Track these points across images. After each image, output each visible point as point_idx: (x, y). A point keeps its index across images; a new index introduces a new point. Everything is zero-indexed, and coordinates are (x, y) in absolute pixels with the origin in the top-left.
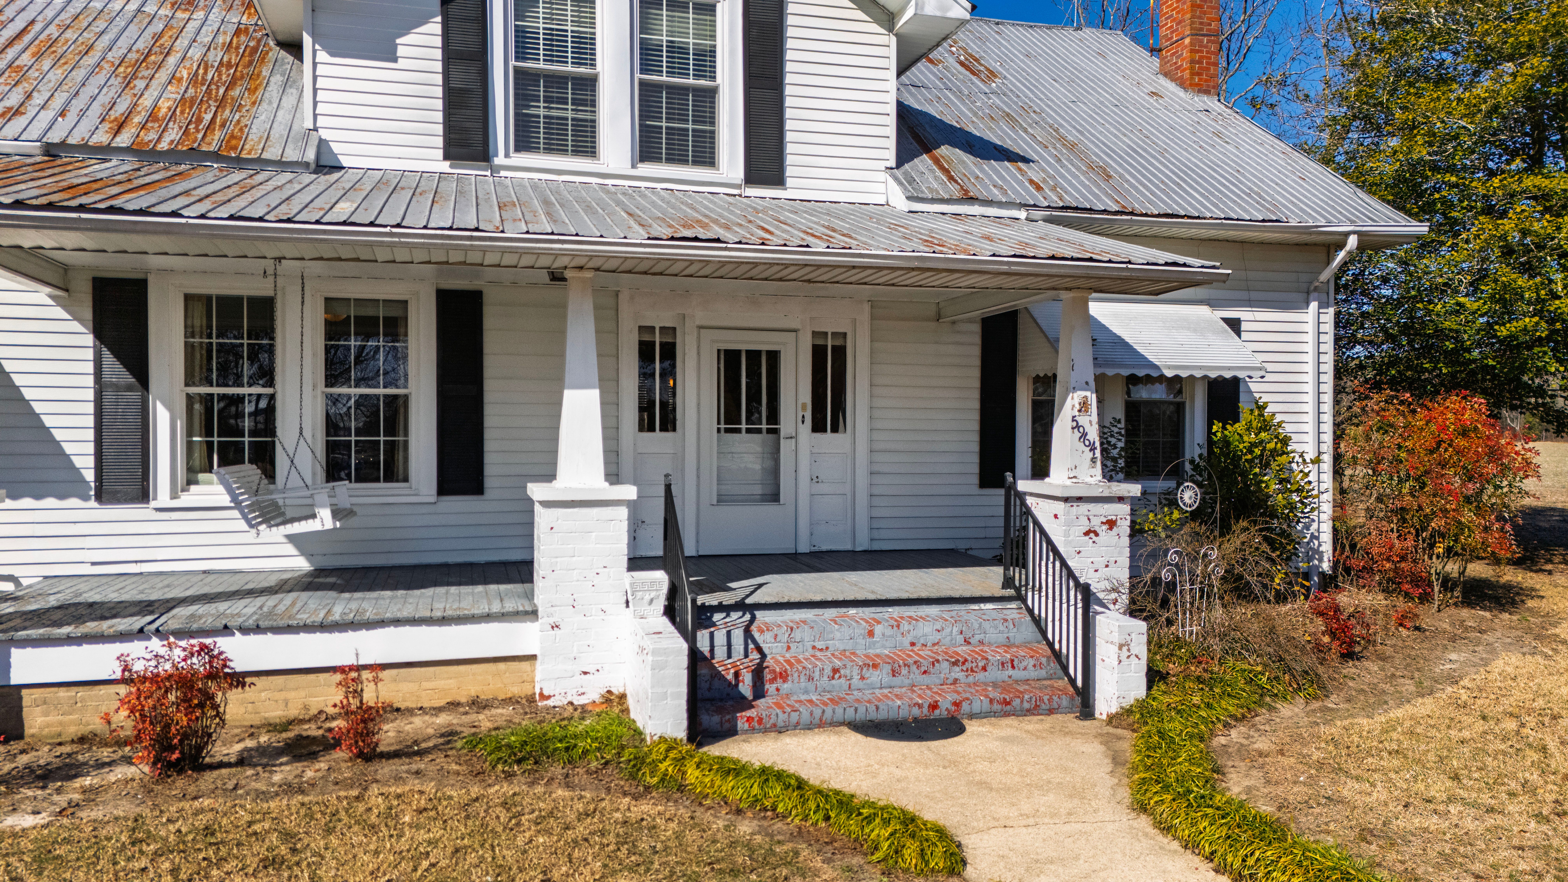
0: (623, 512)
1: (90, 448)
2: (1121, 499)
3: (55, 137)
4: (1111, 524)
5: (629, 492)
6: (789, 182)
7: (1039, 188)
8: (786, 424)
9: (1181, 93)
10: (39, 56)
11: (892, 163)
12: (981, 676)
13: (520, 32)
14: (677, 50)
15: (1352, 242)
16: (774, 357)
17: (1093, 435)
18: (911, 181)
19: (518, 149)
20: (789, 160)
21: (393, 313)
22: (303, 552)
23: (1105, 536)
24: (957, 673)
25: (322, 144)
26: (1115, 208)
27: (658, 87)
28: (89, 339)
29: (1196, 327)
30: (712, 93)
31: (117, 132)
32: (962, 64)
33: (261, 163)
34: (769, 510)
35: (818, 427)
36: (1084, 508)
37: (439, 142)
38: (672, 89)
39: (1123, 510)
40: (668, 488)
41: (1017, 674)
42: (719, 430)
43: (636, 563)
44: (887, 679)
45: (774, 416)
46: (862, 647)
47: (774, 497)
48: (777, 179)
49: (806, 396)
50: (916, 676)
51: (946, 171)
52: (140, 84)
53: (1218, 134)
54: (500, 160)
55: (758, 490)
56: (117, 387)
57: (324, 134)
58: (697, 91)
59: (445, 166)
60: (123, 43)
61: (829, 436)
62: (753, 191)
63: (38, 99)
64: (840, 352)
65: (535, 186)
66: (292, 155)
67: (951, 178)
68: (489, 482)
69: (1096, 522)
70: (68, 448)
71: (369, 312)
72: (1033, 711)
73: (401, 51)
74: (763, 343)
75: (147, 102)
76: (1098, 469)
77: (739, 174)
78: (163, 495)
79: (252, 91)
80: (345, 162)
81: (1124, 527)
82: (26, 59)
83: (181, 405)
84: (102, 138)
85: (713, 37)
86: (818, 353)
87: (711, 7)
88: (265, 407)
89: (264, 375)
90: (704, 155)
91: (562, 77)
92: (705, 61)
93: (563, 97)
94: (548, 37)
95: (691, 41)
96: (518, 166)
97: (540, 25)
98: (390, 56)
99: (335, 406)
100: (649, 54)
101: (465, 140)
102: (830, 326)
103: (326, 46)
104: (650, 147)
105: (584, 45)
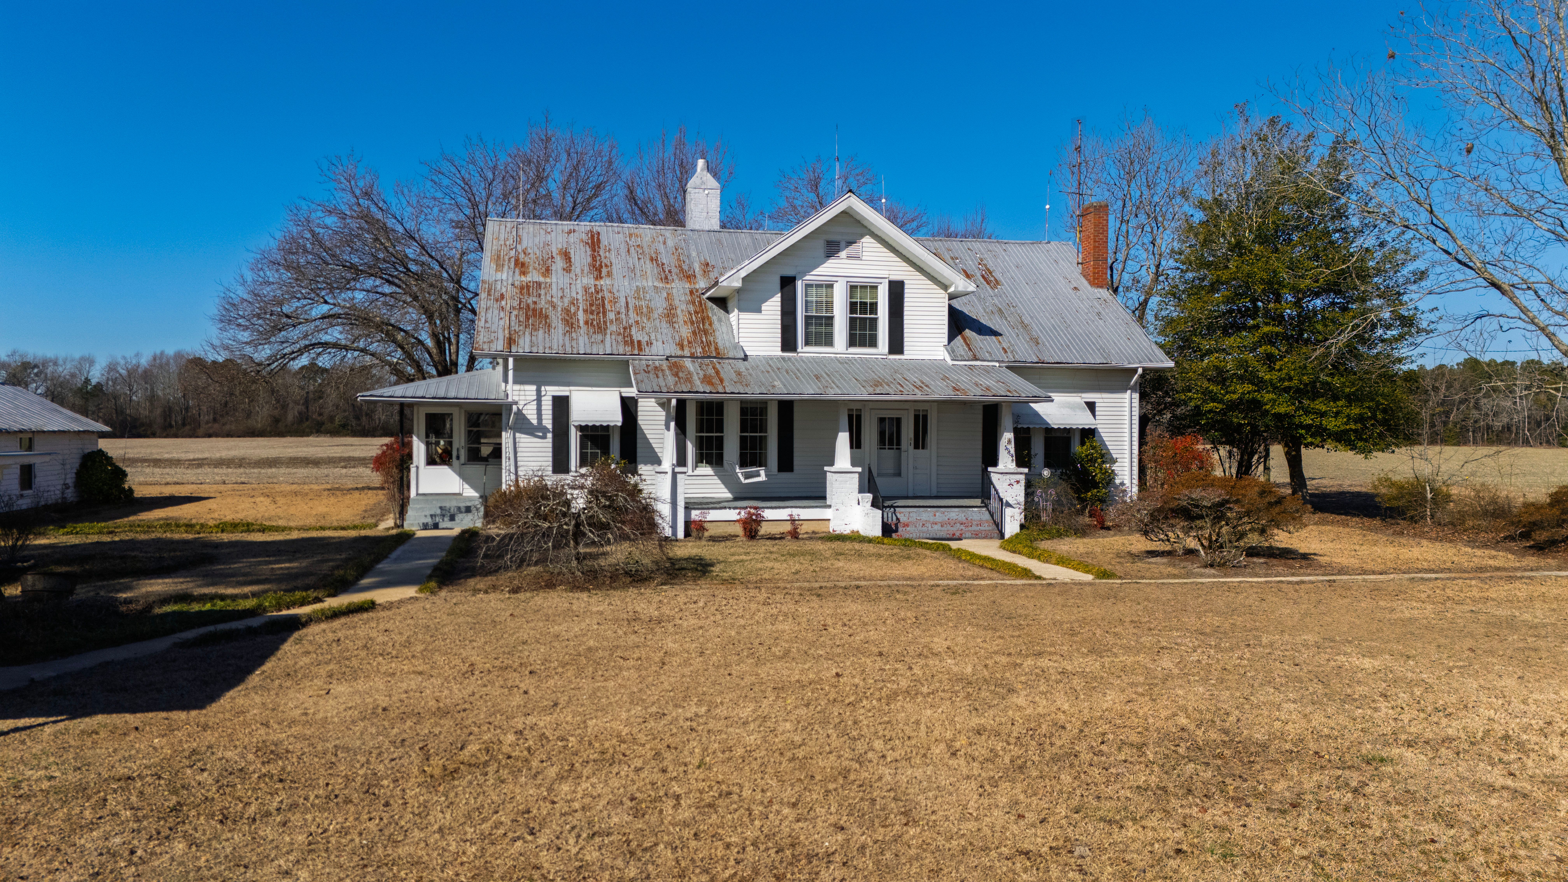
0: (857, 475)
2: (1021, 474)
3: (668, 354)
4: (1018, 482)
5: (859, 469)
6: (906, 352)
7: (1006, 352)
8: (904, 446)
9: (1089, 287)
11: (946, 340)
13: (806, 301)
14: (863, 304)
15: (1140, 371)
16: (899, 420)
17: (1013, 451)
18: (953, 351)
19: (807, 345)
20: (907, 344)
21: (764, 406)
22: (730, 492)
23: (1016, 486)
24: (962, 527)
25: (742, 348)
26: (1036, 360)
27: (856, 318)
29: (1073, 407)
30: (875, 320)
32: (983, 276)
33: (728, 358)
34: (896, 479)
35: (916, 447)
36: (1008, 476)
37: (780, 344)
38: (861, 319)
39: (1022, 477)
40: (869, 469)
42: (879, 448)
43: (861, 491)
45: (899, 443)
46: (932, 519)
47: (899, 474)
48: (901, 352)
49: (912, 435)
50: (949, 527)
51: (968, 345)
53: (1099, 314)
54: (799, 350)
55: (892, 471)
57: (742, 344)
58: (873, 319)
59: (781, 353)
61: (920, 451)
62: (892, 356)
63: (653, 337)
64: (925, 417)
65: (813, 358)
66: (732, 354)
67: (970, 349)
68: (795, 467)
69: (1013, 482)
71: (756, 406)
72: (985, 538)
73: (763, 308)
74: (896, 415)
75: (683, 335)
76: (1014, 464)
77: (886, 350)
78: (690, 471)
79: (710, 325)
80: (749, 354)
81: (1023, 483)
82: (637, 318)
83: (695, 438)
84: (680, 353)
85: (877, 298)
86: (917, 417)
87: (876, 287)
88: (720, 440)
89: (720, 429)
90: (873, 343)
91: (821, 317)
92: (874, 307)
93: (821, 325)
94: (817, 302)
95: (868, 301)
96: (806, 352)
97: (814, 299)
98: (759, 311)
99: (743, 440)
100: (853, 307)
101: (788, 343)
102: (921, 407)
103: (740, 310)
104: (853, 341)
105: (829, 305)
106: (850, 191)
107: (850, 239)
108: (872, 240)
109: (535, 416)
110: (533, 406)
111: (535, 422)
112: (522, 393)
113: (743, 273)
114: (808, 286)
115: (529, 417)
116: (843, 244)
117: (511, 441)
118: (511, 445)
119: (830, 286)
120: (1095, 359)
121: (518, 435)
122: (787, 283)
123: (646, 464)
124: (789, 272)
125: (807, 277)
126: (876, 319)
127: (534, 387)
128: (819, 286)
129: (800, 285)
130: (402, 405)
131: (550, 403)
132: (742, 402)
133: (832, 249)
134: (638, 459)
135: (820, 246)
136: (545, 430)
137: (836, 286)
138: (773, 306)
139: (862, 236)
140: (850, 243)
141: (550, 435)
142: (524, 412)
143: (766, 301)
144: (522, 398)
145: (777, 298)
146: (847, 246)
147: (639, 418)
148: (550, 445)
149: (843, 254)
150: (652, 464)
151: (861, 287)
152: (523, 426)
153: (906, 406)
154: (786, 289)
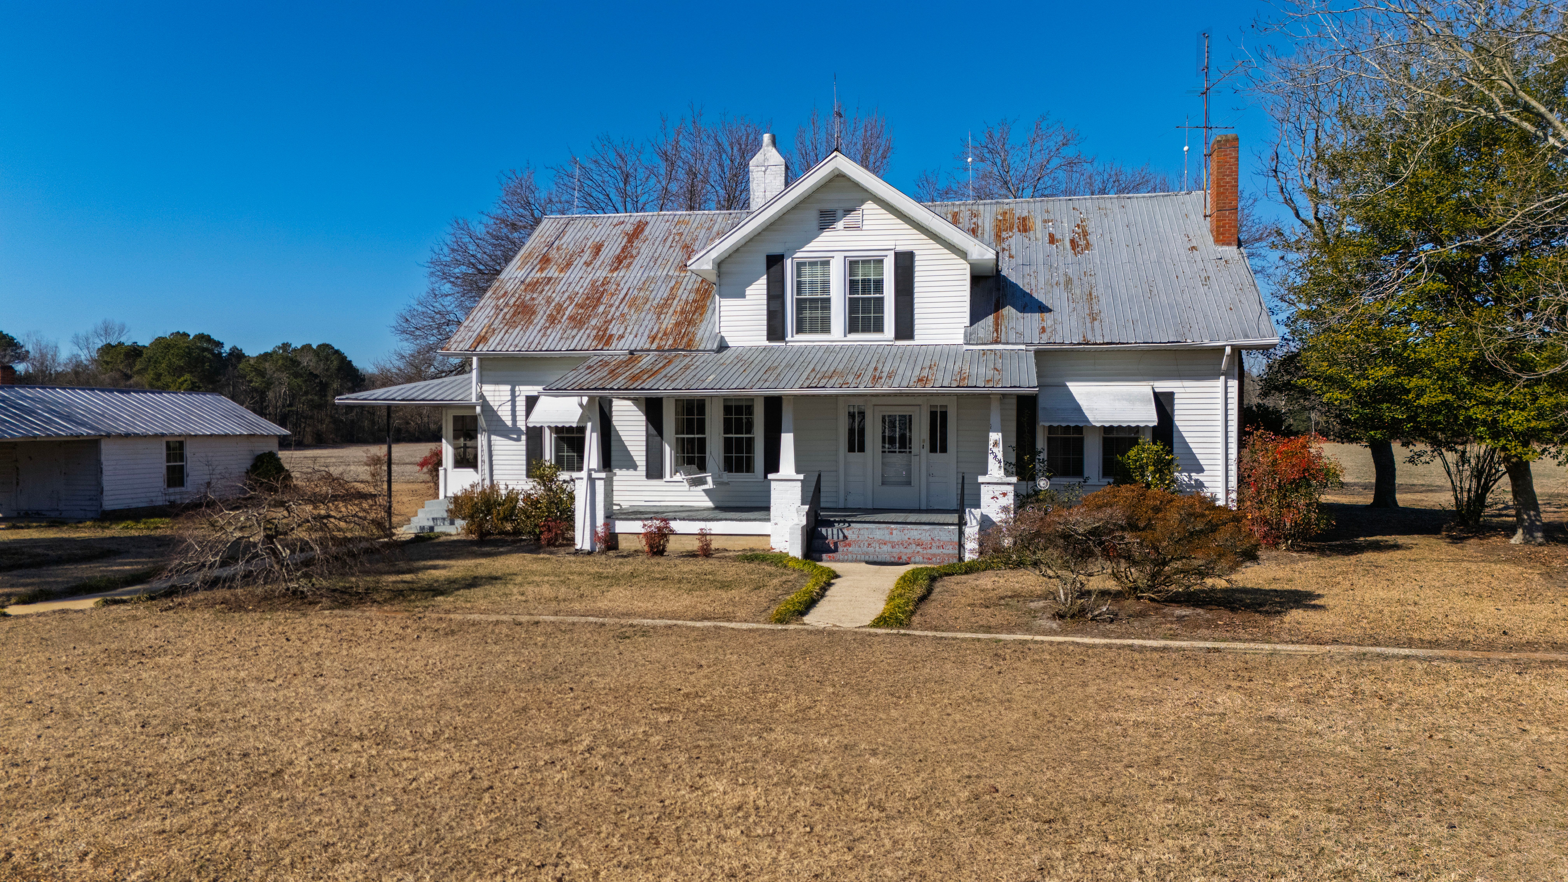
0: (799, 484)
1: (644, 458)
2: (1009, 484)
3: (632, 348)
4: (1004, 494)
5: (801, 477)
6: (916, 337)
7: (1043, 332)
8: (915, 449)
9: (1213, 245)
10: (630, 307)
11: (968, 324)
12: (929, 551)
13: (798, 282)
14: (866, 282)
15: (1228, 350)
16: (910, 418)
17: (1001, 456)
18: (974, 334)
19: (797, 333)
20: (916, 327)
21: (749, 403)
22: (711, 500)
23: (1002, 499)
25: (722, 338)
27: (857, 299)
28: (644, 418)
31: (652, 342)
32: (1072, 240)
33: (697, 350)
34: (906, 489)
35: (933, 451)
36: (991, 487)
37: (765, 333)
38: (863, 299)
39: (1010, 489)
40: (819, 476)
41: (944, 551)
42: (883, 452)
44: (890, 549)
45: (910, 445)
46: (887, 537)
47: (909, 483)
48: (911, 336)
49: (926, 436)
51: (997, 325)
52: (663, 316)
53: (1206, 279)
54: (789, 338)
55: (901, 479)
56: (653, 436)
57: (723, 334)
58: (876, 299)
59: (767, 343)
60: (659, 296)
61: (938, 454)
62: (899, 343)
63: (629, 330)
64: (944, 415)
65: (804, 347)
66: (709, 347)
67: (997, 330)
69: (997, 494)
70: (635, 458)
71: (740, 403)
73: (747, 292)
74: (905, 411)
75: (664, 326)
76: (1003, 471)
77: (892, 335)
78: (667, 477)
79: (701, 314)
80: (730, 344)
81: (1011, 496)
82: (626, 310)
83: (674, 441)
84: (647, 346)
85: (882, 274)
86: (933, 415)
87: (881, 261)
88: (702, 443)
89: (702, 430)
90: (878, 327)
91: (816, 300)
92: (879, 285)
93: (816, 308)
94: (811, 282)
95: (872, 277)
96: (796, 340)
97: (807, 279)
98: (743, 296)
99: (728, 442)
100: (853, 286)
101: (775, 331)
102: (939, 402)
103: (721, 296)
104: (853, 326)
105: (826, 286)
106: (836, 150)
107: (848, 206)
108: (875, 206)
109: (510, 418)
110: (508, 407)
111: (509, 423)
112: (497, 393)
113: (714, 254)
114: (800, 265)
115: (504, 418)
116: (840, 213)
117: (485, 443)
118: (486, 448)
119: (826, 263)
120: (1164, 335)
121: (493, 437)
122: (775, 262)
123: (621, 468)
124: (776, 250)
125: (798, 255)
126: (882, 299)
127: (508, 387)
128: (813, 264)
129: (788, 263)
130: (389, 407)
131: (524, 403)
132: (726, 399)
133: (827, 220)
134: (613, 463)
135: (812, 216)
136: (518, 432)
137: (833, 262)
138: (758, 290)
139: (863, 202)
140: (848, 211)
141: (524, 437)
142: (499, 413)
143: (750, 284)
144: (497, 398)
145: (763, 281)
146: (845, 215)
147: (614, 418)
148: (524, 448)
149: (840, 225)
150: (628, 469)
151: (864, 262)
152: (499, 428)
153: (919, 401)
154: (772, 269)
